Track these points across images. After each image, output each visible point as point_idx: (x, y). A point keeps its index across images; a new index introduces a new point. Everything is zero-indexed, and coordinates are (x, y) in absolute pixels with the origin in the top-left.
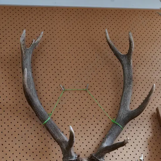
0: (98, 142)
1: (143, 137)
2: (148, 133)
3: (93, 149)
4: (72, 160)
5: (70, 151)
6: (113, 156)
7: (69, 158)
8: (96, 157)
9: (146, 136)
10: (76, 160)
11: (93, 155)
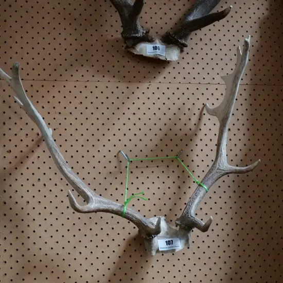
0: (180, 15)
1: (252, 16)
2: (263, 10)
3: (171, 24)
4: (137, 36)
5: (136, 21)
6: (201, 39)
7: (133, 32)
8: (175, 36)
9: (259, 14)
10: (143, 36)
11: (171, 33)
